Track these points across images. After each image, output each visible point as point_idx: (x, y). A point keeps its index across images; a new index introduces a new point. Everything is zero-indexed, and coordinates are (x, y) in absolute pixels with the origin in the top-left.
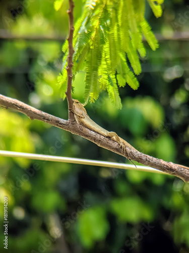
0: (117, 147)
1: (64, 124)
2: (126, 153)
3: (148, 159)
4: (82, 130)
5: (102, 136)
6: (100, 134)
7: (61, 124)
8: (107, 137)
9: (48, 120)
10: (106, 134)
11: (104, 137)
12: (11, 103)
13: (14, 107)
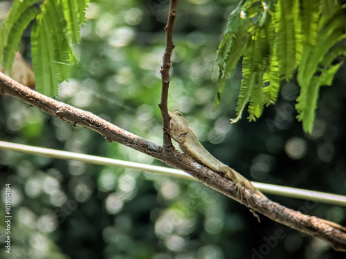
0: (232, 189)
1: (155, 151)
2: (244, 199)
3: (276, 210)
4: (181, 161)
5: (210, 171)
6: (208, 167)
7: (150, 150)
8: (218, 173)
9: (131, 143)
10: (217, 169)
11: (213, 173)
12: (80, 117)
13: (84, 123)
